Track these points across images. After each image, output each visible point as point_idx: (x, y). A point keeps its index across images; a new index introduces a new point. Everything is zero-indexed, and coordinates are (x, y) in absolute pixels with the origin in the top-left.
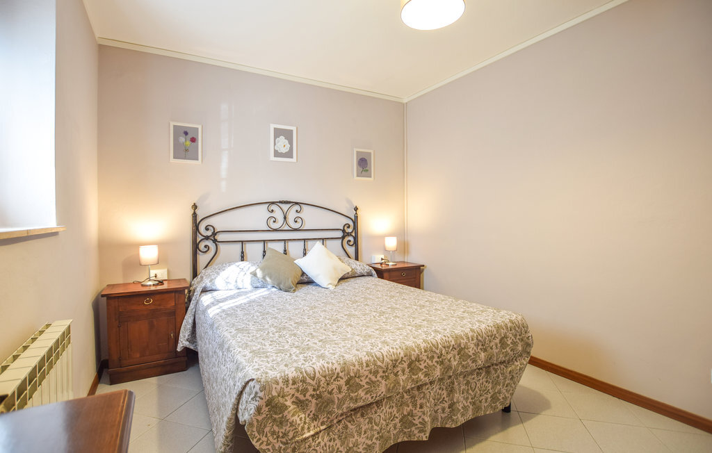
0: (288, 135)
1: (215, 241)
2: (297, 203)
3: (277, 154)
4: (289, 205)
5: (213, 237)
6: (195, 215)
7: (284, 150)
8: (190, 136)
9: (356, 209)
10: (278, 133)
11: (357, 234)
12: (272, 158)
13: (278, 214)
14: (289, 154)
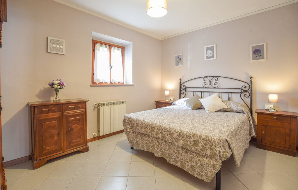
0: (212, 49)
1: (186, 91)
2: (216, 77)
3: (207, 57)
4: (212, 78)
5: (185, 89)
6: (180, 82)
7: (210, 55)
8: (179, 58)
9: (251, 78)
10: (207, 49)
11: (251, 91)
12: (205, 60)
13: (208, 82)
14: (213, 57)
